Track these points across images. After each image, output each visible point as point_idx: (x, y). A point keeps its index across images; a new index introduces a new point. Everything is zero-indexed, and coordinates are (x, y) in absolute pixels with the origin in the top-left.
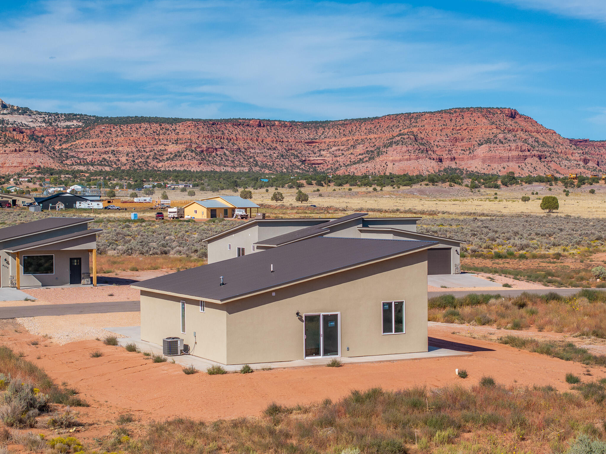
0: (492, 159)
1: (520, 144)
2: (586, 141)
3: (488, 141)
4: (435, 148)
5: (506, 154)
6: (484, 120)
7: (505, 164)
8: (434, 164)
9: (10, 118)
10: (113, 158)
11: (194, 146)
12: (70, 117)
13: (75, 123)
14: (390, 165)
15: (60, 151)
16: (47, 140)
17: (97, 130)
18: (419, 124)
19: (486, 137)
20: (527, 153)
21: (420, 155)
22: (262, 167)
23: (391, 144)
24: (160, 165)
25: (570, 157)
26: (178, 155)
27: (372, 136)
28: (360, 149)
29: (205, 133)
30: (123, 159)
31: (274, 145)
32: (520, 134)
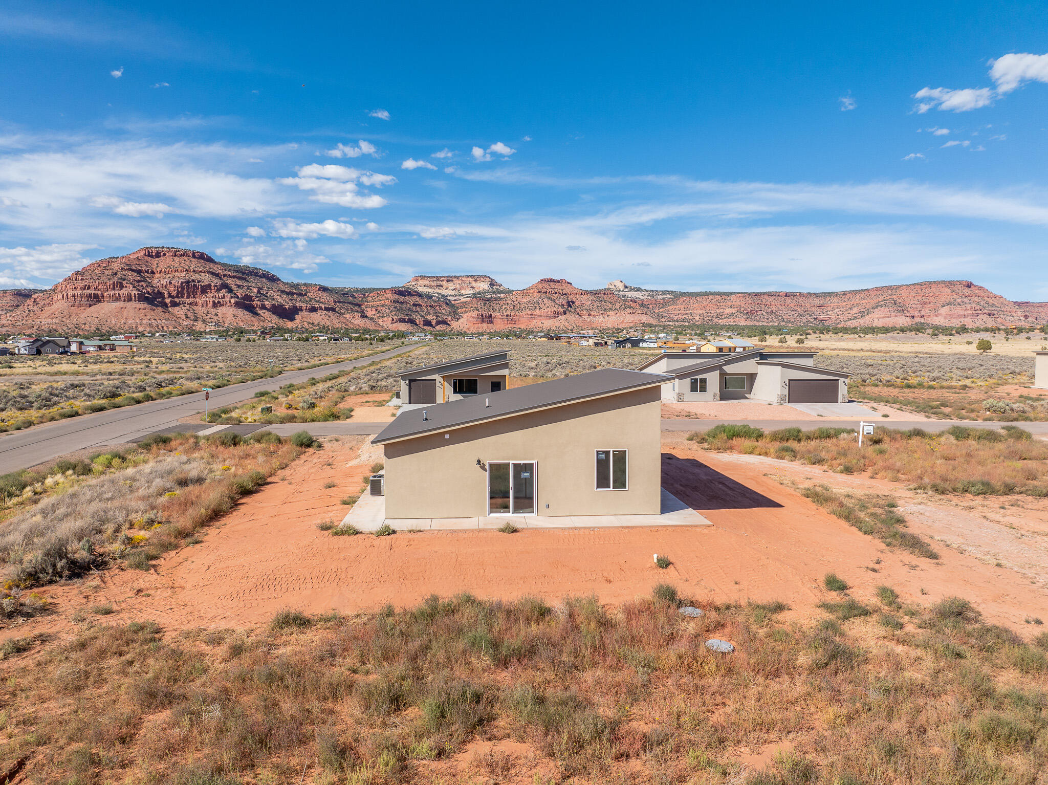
0: (952, 316)
1: (974, 305)
2: (1027, 303)
3: (949, 304)
4: (909, 309)
5: (962, 312)
6: (947, 289)
7: (962, 320)
8: (908, 319)
9: (629, 294)
10: (691, 317)
11: (742, 309)
12: (665, 293)
13: (668, 296)
14: (876, 320)
15: (658, 314)
16: (651, 307)
17: (681, 300)
18: (898, 293)
19: (947, 302)
20: (980, 312)
21: (898, 314)
22: (787, 322)
23: (877, 307)
24: (720, 321)
25: (1014, 314)
26: (732, 315)
27: (864, 301)
28: (855, 310)
29: (750, 301)
30: (697, 318)
31: (796, 308)
32: (976, 299)
